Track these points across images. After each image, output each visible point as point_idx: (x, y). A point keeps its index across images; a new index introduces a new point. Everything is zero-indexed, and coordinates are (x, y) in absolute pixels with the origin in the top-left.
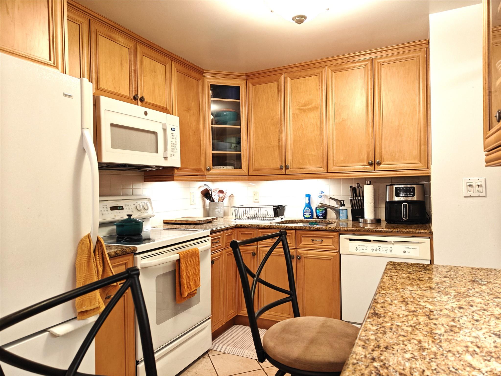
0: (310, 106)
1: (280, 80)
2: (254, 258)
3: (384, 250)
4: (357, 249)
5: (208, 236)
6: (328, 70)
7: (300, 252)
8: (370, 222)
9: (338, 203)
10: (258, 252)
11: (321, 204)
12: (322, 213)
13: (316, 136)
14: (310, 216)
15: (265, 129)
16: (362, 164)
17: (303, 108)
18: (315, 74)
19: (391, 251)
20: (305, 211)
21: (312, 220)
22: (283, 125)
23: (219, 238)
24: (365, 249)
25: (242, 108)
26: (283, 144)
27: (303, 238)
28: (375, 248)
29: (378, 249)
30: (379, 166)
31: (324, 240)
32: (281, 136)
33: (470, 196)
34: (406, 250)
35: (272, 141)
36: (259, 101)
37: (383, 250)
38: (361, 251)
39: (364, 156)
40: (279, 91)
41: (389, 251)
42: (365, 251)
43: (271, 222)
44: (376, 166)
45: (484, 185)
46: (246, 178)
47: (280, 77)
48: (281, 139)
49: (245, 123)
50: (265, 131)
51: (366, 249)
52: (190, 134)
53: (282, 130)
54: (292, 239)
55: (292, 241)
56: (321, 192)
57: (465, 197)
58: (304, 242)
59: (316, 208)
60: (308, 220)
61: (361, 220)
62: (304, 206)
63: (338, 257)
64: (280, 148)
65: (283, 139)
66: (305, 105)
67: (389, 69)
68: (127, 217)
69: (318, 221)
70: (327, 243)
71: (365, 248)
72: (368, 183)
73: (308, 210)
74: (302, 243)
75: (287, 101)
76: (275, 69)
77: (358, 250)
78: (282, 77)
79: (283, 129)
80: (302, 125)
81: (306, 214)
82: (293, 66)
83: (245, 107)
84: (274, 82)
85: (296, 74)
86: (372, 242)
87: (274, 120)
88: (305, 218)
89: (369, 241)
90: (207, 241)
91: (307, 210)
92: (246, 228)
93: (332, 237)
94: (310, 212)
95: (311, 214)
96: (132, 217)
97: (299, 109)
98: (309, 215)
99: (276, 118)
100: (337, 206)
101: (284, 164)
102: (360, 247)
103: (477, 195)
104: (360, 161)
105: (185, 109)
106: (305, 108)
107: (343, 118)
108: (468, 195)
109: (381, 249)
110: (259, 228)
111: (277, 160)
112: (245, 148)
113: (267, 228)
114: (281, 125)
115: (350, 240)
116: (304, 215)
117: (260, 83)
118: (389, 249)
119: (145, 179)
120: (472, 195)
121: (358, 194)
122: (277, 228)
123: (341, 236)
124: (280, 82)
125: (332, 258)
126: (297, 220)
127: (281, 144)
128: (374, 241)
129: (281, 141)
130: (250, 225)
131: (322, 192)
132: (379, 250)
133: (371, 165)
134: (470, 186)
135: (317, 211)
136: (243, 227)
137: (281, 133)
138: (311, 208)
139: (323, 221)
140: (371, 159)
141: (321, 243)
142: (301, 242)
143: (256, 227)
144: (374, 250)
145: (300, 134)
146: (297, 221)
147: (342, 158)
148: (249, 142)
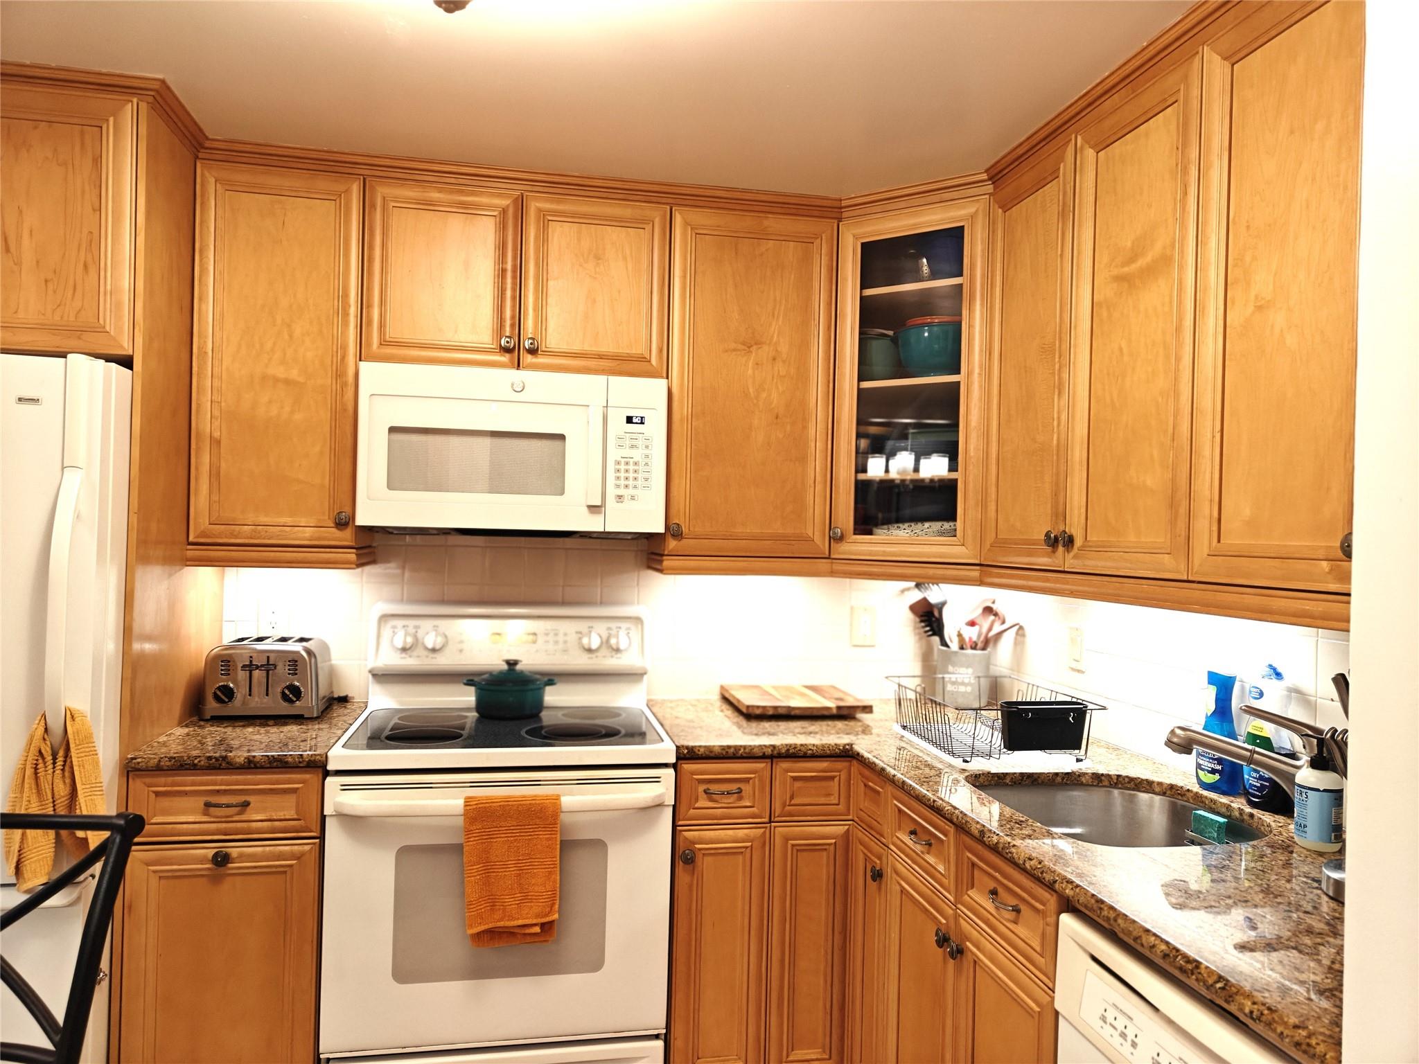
0: (1149, 257)
1: (1064, 168)
2: (877, 890)
5: (665, 765)
6: (1210, 62)
7: (962, 925)
13: (1160, 399)
14: (1217, 777)
15: (1026, 377)
17: (1126, 269)
18: (1165, 100)
22: (1065, 359)
23: (747, 780)
24: (1129, 1040)
26: (1063, 438)
32: (1058, 405)
35: (1040, 428)
42: (1127, 1049)
46: (974, 572)
47: (1065, 152)
50: (1024, 387)
51: (1134, 1045)
52: (756, 422)
65: (1063, 417)
66: (1134, 256)
68: (505, 667)
71: (1130, 1033)
74: (969, 893)
79: (1065, 373)
80: (1120, 349)
82: (1100, 90)
85: (1110, 123)
87: (1047, 341)
90: (656, 780)
94: (1219, 761)
95: (1219, 767)
96: (518, 667)
97: (1116, 279)
98: (1213, 772)
105: (733, 345)
106: (1133, 267)
114: (1060, 357)
119: (649, 559)
126: (1160, 784)
129: (1058, 426)
131: (1274, 672)
137: (1060, 392)
145: (1115, 394)
146: (1157, 789)
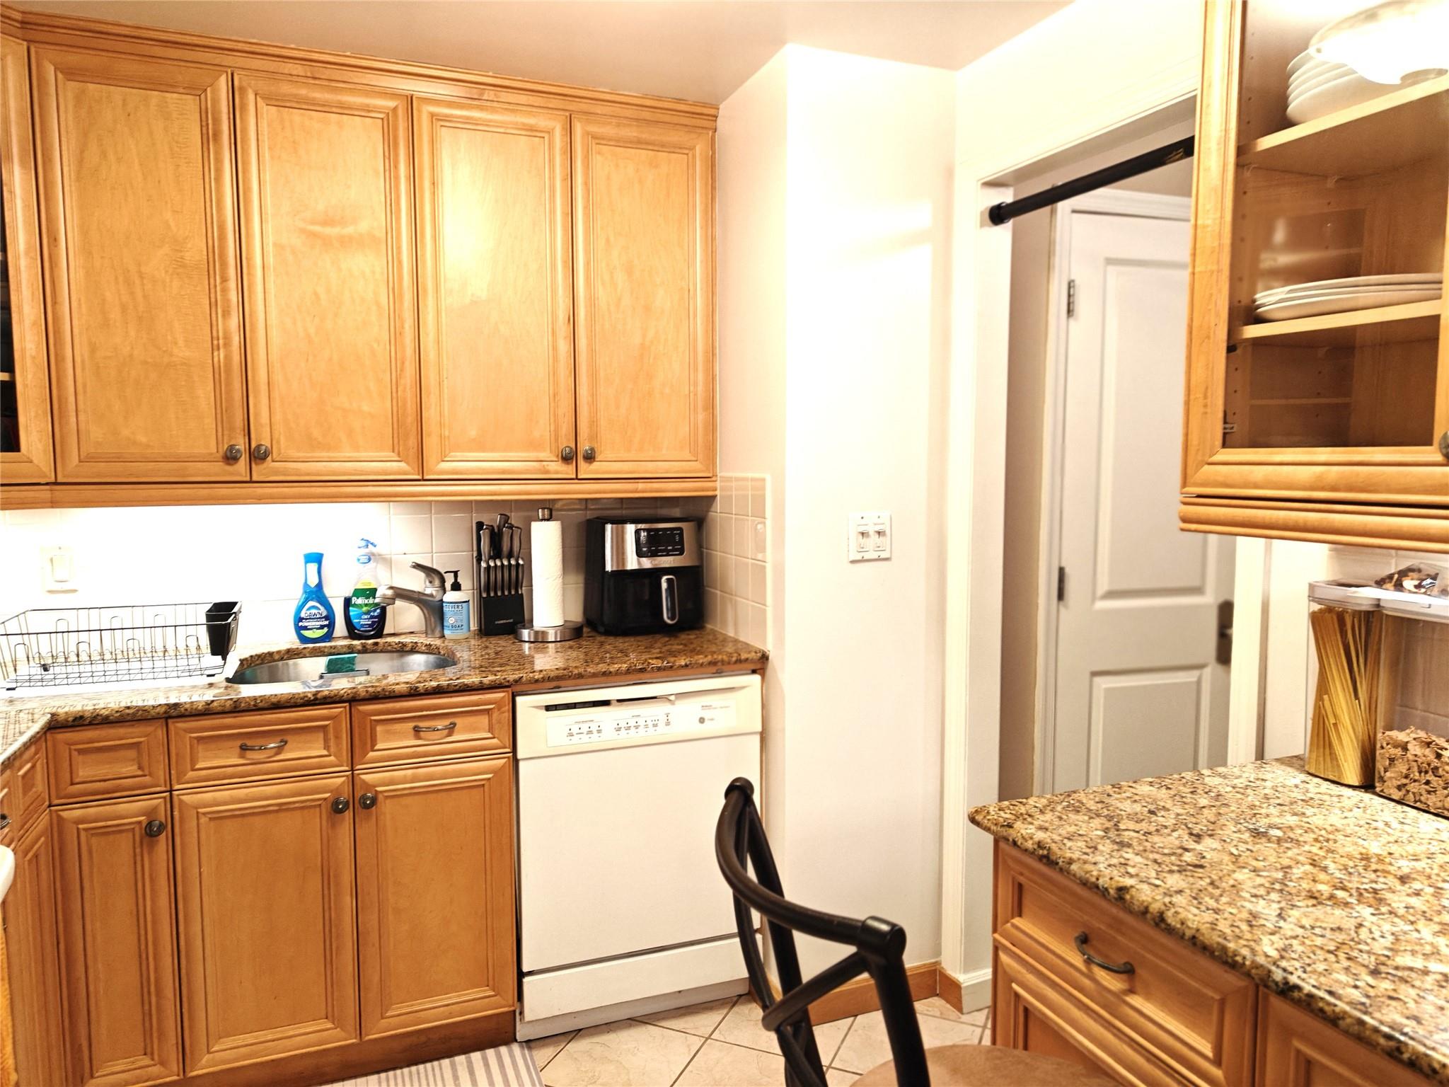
0: (350, 230)
1: (213, 92)
2: (151, 847)
3: (650, 724)
4: (571, 735)
6: (419, 111)
7: (367, 780)
8: (556, 637)
9: (433, 578)
10: (176, 813)
11: (391, 588)
12: (372, 617)
13: (375, 345)
14: (326, 630)
15: (143, 285)
16: (533, 455)
17: (317, 228)
18: (369, 111)
19: (668, 723)
20: (303, 615)
21: (335, 647)
22: (232, 284)
24: (595, 732)
25: (11, 173)
26: (236, 358)
27: (379, 729)
28: (623, 724)
29: (632, 723)
30: (591, 463)
31: (458, 721)
32: (224, 324)
33: (863, 561)
34: (706, 714)
35: (181, 343)
36: (104, 154)
37: (646, 726)
38: (585, 738)
39: (542, 429)
40: (209, 137)
41: (661, 724)
42: (595, 736)
43: (211, 680)
44: (582, 463)
45: (888, 532)
46: (44, 493)
47: (218, 78)
48: (227, 338)
49: (28, 243)
50: (139, 293)
51: (599, 731)
53: (227, 301)
54: (337, 737)
55: (338, 745)
56: (364, 543)
57: (853, 562)
58: (384, 741)
59: (347, 602)
60: (319, 648)
61: (526, 634)
62: (299, 594)
63: (509, 771)
64: (219, 377)
65: (236, 339)
66: (327, 222)
67: (617, 166)
69: (360, 648)
70: (472, 732)
71: (594, 728)
72: (543, 515)
73: (316, 611)
74: (376, 748)
75: (248, 189)
76: (188, 39)
77: (575, 739)
78: (223, 82)
79: (233, 296)
80: (316, 294)
81: (306, 624)
83: (23, 164)
84: (182, 91)
85: (286, 88)
86: (615, 706)
87: (188, 255)
88: (304, 640)
89: (606, 703)
91: (313, 611)
92: (112, 722)
93: (488, 710)
94: (326, 618)
95: (327, 622)
97: (303, 231)
98: (322, 627)
99: (196, 250)
100: (428, 591)
101: (241, 441)
102: (580, 725)
103: (875, 556)
104: (533, 445)
106: (328, 231)
107: (473, 295)
108: (859, 557)
109: (641, 723)
110: (181, 716)
111: (209, 422)
112: (34, 358)
113: (223, 712)
114: (224, 280)
115: (548, 708)
116: (299, 629)
117: (106, 77)
118: (663, 719)
120: (867, 556)
121: (505, 548)
122: (273, 704)
123: (519, 699)
124: (216, 101)
125: (489, 779)
126: (279, 652)
127: (228, 358)
128: (619, 701)
129: (225, 345)
130: (128, 708)
131: (368, 543)
132: (637, 727)
133: (567, 459)
134: (863, 534)
135: (353, 612)
136: (90, 724)
137: (226, 314)
138: (325, 602)
139: (376, 644)
140: (566, 442)
141: (450, 735)
142: (374, 743)
143: (165, 712)
144: (623, 729)
145: (312, 331)
147: (473, 433)
148: (57, 332)
